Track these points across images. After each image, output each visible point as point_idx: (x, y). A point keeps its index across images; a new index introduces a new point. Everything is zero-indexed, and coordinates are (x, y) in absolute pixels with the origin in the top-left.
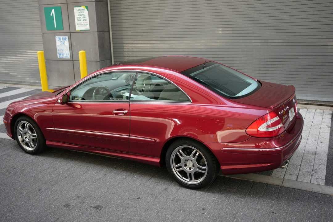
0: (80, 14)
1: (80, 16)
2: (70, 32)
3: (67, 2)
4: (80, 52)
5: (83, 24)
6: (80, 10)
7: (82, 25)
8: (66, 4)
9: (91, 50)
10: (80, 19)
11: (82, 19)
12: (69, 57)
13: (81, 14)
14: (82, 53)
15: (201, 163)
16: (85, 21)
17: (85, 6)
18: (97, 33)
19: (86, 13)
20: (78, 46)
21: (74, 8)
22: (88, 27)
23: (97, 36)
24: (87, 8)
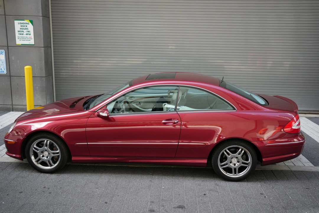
0: (22, 27)
1: (22, 30)
2: (8, 46)
3: (5, 14)
4: (26, 67)
5: (26, 39)
6: (22, 23)
7: (24, 39)
8: (4, 16)
9: (35, 65)
10: (22, 33)
11: (25, 33)
12: (5, 72)
13: (24, 27)
14: (29, 68)
15: (243, 159)
16: (28, 36)
17: (29, 20)
18: (43, 48)
19: (30, 27)
20: (18, 61)
21: (15, 21)
22: (32, 42)
23: (43, 51)
24: (32, 22)
